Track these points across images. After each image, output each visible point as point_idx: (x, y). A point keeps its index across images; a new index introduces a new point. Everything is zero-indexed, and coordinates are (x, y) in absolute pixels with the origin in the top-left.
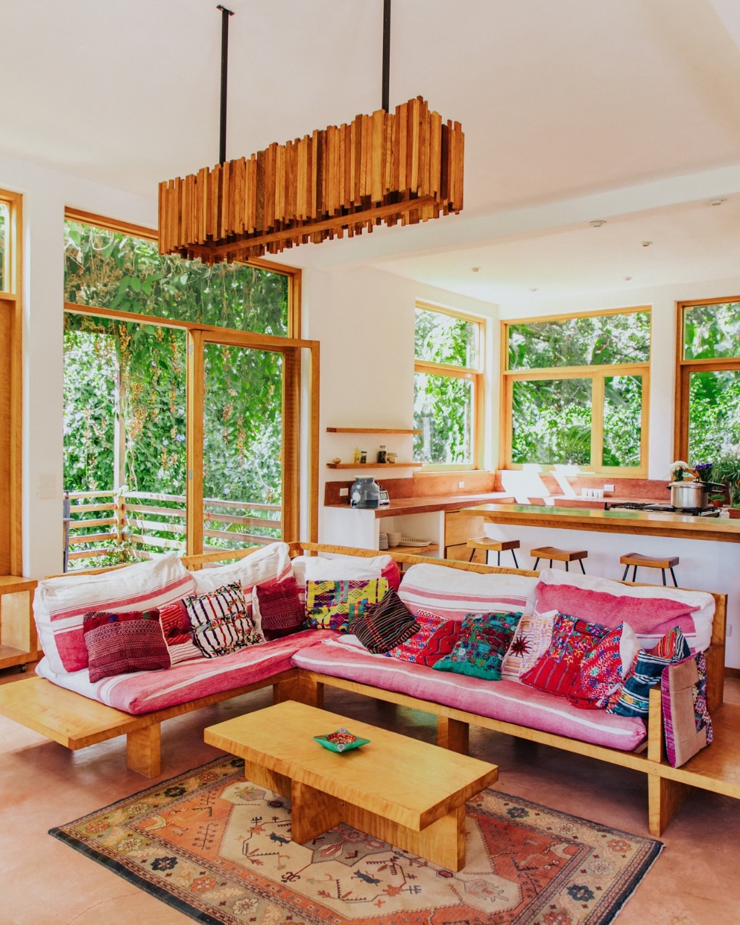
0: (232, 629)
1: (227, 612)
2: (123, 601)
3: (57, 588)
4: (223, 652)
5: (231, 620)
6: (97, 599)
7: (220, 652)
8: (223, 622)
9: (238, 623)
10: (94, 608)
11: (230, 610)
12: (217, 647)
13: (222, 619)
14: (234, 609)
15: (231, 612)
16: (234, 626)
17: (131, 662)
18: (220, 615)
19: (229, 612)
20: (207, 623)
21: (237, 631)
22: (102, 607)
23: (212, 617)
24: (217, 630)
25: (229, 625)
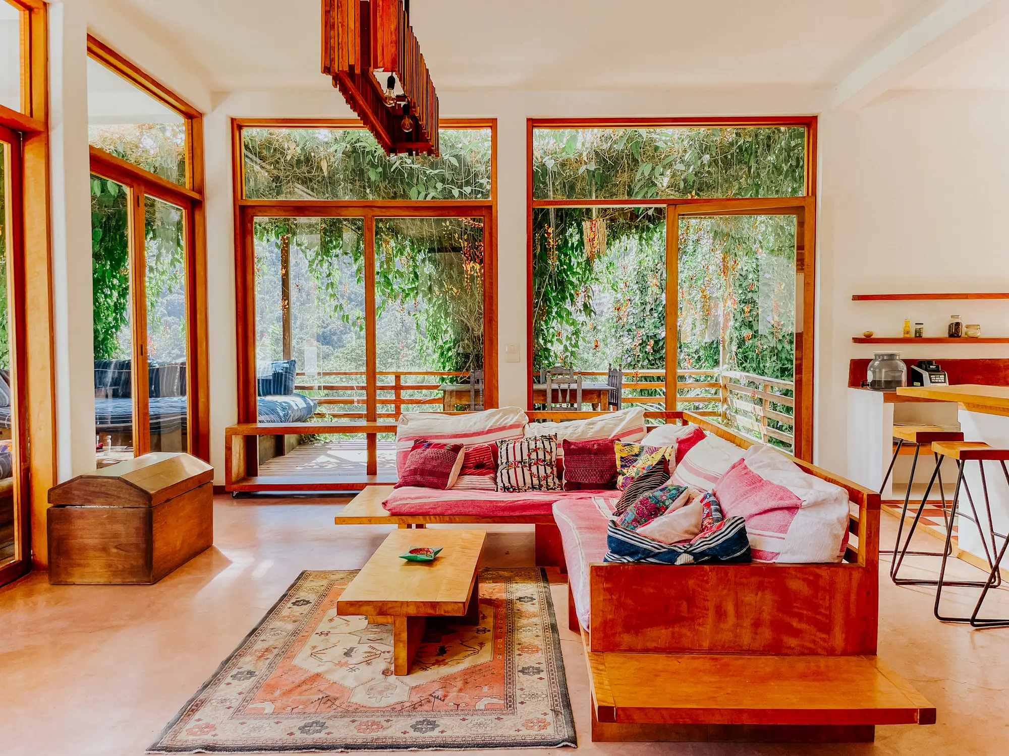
0: (527, 473)
1: (525, 457)
2: (448, 435)
3: (411, 419)
4: (511, 490)
5: (527, 465)
6: (430, 431)
7: (508, 489)
8: (520, 465)
9: (534, 469)
10: (424, 437)
11: (529, 456)
12: (507, 484)
13: (519, 462)
14: (534, 456)
15: (529, 458)
16: (530, 470)
17: (418, 478)
18: (518, 458)
19: (527, 458)
20: (506, 463)
21: (532, 475)
22: (431, 437)
23: (511, 459)
24: (512, 472)
25: (525, 469)
